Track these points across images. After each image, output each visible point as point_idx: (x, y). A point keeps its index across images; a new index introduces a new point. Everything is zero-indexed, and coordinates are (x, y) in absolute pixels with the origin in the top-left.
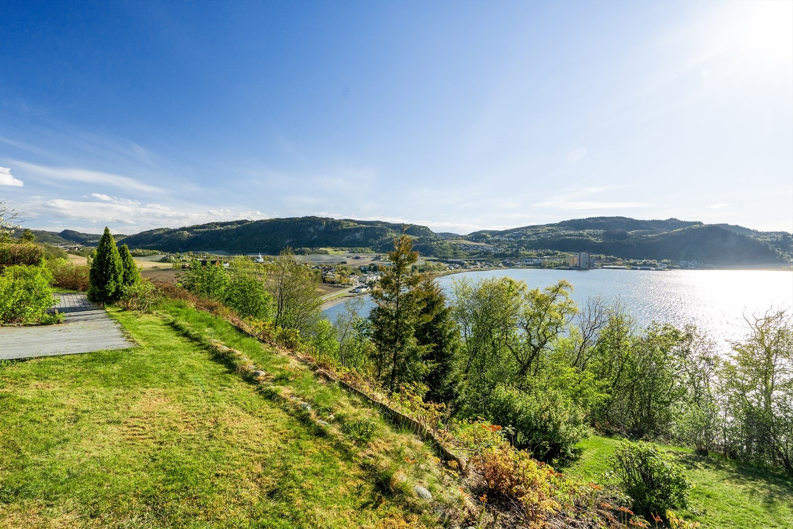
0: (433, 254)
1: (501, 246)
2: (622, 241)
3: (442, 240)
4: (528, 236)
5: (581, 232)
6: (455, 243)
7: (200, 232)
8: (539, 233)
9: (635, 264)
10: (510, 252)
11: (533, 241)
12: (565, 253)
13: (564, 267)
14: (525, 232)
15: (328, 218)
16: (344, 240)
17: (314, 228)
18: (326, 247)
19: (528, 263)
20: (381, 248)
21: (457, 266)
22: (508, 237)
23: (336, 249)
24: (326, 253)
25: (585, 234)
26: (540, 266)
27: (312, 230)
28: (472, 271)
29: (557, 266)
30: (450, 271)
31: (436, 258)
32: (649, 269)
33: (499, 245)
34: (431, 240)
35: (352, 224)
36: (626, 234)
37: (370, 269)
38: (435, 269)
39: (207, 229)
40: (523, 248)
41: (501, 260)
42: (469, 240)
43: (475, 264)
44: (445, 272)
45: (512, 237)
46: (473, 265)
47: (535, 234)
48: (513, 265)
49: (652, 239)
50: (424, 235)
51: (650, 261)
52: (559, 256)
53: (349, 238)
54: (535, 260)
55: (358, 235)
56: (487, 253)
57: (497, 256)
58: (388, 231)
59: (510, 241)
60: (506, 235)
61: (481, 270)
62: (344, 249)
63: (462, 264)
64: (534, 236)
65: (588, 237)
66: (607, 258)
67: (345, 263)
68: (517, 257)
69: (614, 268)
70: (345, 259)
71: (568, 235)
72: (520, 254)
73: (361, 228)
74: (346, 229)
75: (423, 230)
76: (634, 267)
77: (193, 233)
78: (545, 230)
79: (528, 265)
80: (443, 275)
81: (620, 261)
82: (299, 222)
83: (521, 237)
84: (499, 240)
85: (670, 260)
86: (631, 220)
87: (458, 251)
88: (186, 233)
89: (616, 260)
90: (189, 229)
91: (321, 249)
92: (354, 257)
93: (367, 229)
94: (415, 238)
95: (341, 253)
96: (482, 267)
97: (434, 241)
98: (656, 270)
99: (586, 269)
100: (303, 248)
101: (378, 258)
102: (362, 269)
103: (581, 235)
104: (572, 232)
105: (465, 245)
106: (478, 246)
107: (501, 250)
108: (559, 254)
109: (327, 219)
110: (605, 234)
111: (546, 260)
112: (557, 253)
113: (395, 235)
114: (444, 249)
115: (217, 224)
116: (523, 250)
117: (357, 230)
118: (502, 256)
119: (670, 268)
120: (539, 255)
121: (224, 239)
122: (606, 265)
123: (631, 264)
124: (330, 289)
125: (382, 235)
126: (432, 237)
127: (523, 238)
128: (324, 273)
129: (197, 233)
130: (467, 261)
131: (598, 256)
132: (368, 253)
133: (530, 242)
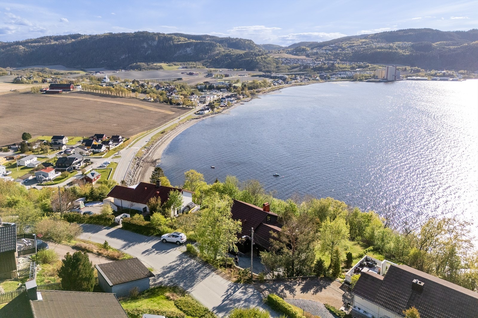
0: (258, 68)
1: (319, 59)
2: (427, 53)
3: (266, 54)
4: (343, 49)
5: (391, 44)
6: (277, 57)
7: (34, 46)
8: (353, 46)
9: (435, 75)
10: (326, 66)
11: (348, 53)
12: (375, 66)
13: (373, 79)
14: (340, 45)
15: (160, 34)
16: (176, 55)
17: (147, 43)
18: (160, 62)
19: (342, 76)
20: (210, 63)
21: (280, 81)
22: (326, 50)
23: (169, 64)
24: (161, 68)
25: (395, 46)
26: (353, 79)
27: (145, 45)
28: (293, 86)
29: (367, 79)
30: (274, 87)
31: (261, 73)
32: (447, 80)
33: (317, 58)
34: (256, 55)
35: (182, 39)
36: (431, 45)
37: (205, 88)
38: (261, 86)
39: (41, 44)
40: (338, 60)
41: (318, 73)
42: (290, 53)
43: (295, 79)
44: (270, 88)
45: (329, 50)
46: (294, 79)
47: (350, 47)
48: (329, 78)
49: (454, 50)
50: (249, 48)
51: (449, 72)
52: (369, 69)
53: (181, 53)
54: (348, 73)
55: (188, 50)
56: (306, 67)
57: (315, 69)
58: (216, 46)
59: (327, 54)
60: (324, 48)
61: (301, 85)
62: (177, 63)
63: (284, 80)
64: (349, 49)
65: (397, 50)
66: (412, 70)
67: (180, 79)
68: (332, 70)
69: (417, 80)
70: (180, 75)
71: (379, 48)
72: (336, 67)
73: (191, 43)
74: (178, 44)
75: (249, 44)
76: (434, 77)
77: (29, 47)
78: (359, 42)
79: (342, 78)
80: (269, 92)
81: (423, 72)
82: (132, 37)
83: (337, 50)
84: (317, 53)
85: (466, 71)
86: (437, 32)
87: (280, 65)
88: (21, 47)
89: (418, 71)
90: (24, 43)
91: (155, 64)
92: (188, 72)
93: (197, 44)
94: (241, 52)
95: (175, 68)
96: (301, 81)
97: (259, 55)
98: (453, 80)
99: (392, 81)
100: (139, 63)
101: (209, 75)
102: (199, 88)
103: (391, 48)
104: (383, 45)
105: (286, 59)
106: (298, 60)
107: (319, 64)
108: (370, 67)
109: (158, 34)
110: (412, 46)
111: (358, 72)
112: (368, 66)
113: (223, 50)
114: (268, 64)
115: (50, 38)
116: (338, 63)
117: (188, 45)
118: (319, 69)
119: (465, 78)
120: (353, 68)
121: (61, 54)
122: (410, 76)
123: (432, 75)
124: (178, 111)
125: (211, 50)
126: (256, 51)
127: (338, 51)
128: (168, 94)
129: (32, 47)
130: (288, 75)
131: (404, 67)
132: (199, 68)
133: (345, 54)
